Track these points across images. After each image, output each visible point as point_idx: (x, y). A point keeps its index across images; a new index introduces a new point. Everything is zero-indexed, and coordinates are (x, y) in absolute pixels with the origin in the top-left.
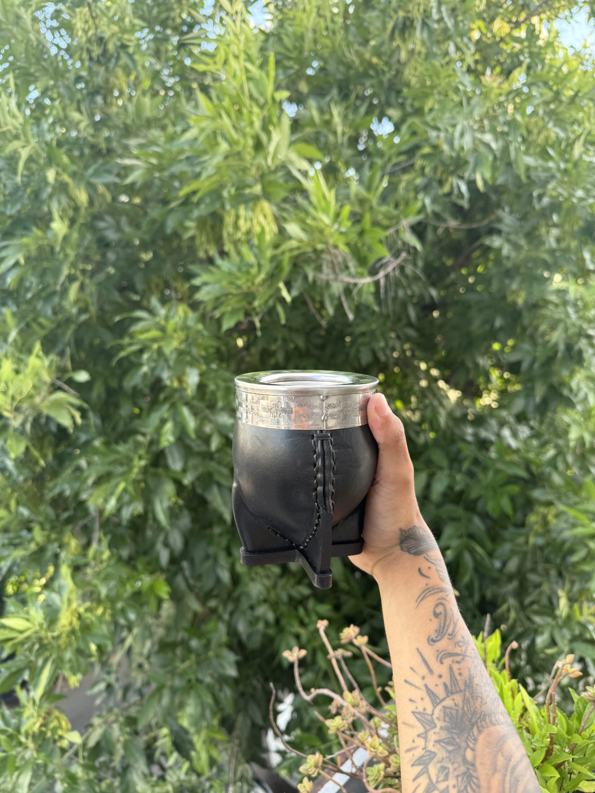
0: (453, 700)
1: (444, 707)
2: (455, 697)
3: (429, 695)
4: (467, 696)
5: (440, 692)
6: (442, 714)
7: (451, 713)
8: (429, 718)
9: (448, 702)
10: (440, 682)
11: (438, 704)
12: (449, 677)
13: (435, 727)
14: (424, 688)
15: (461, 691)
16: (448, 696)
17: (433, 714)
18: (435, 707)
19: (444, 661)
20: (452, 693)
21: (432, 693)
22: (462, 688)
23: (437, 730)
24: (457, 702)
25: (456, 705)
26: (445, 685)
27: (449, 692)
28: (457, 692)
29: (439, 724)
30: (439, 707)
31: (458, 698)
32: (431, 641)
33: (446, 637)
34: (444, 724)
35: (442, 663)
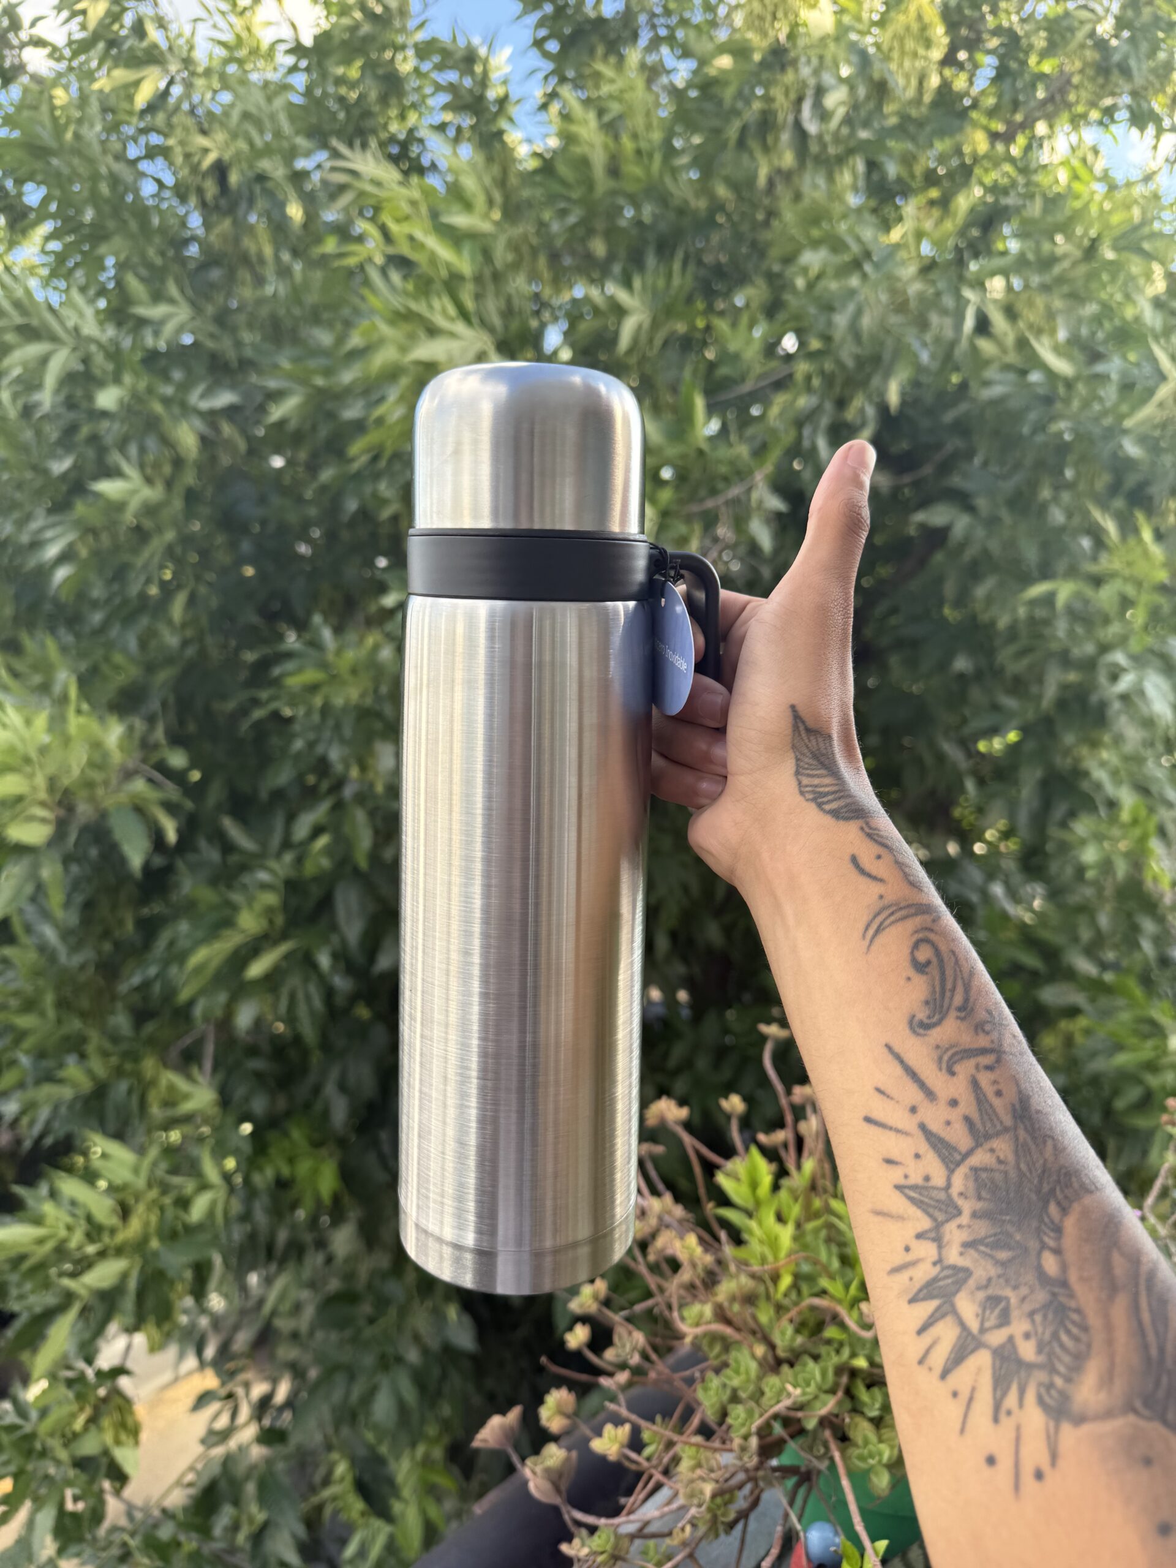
0: (992, 1150)
1: (975, 1170)
2: (996, 1143)
3: (934, 1146)
4: (1021, 1139)
5: (959, 1136)
6: (971, 1185)
7: (992, 1181)
8: (942, 1196)
9: (980, 1158)
10: (956, 1115)
11: (958, 1164)
12: (974, 1103)
13: (959, 1212)
14: (919, 1134)
15: (1006, 1130)
16: (978, 1145)
17: (949, 1186)
18: (951, 1172)
19: (957, 1068)
20: (988, 1137)
21: (941, 1140)
22: (1008, 1121)
23: (965, 1219)
24: (1002, 1157)
25: (1000, 1161)
26: (967, 1119)
27: (980, 1136)
28: (997, 1134)
29: (967, 1207)
30: (962, 1170)
31: (1003, 1146)
32: (919, 1027)
33: (953, 1014)
34: (979, 1205)
35: (952, 1073)
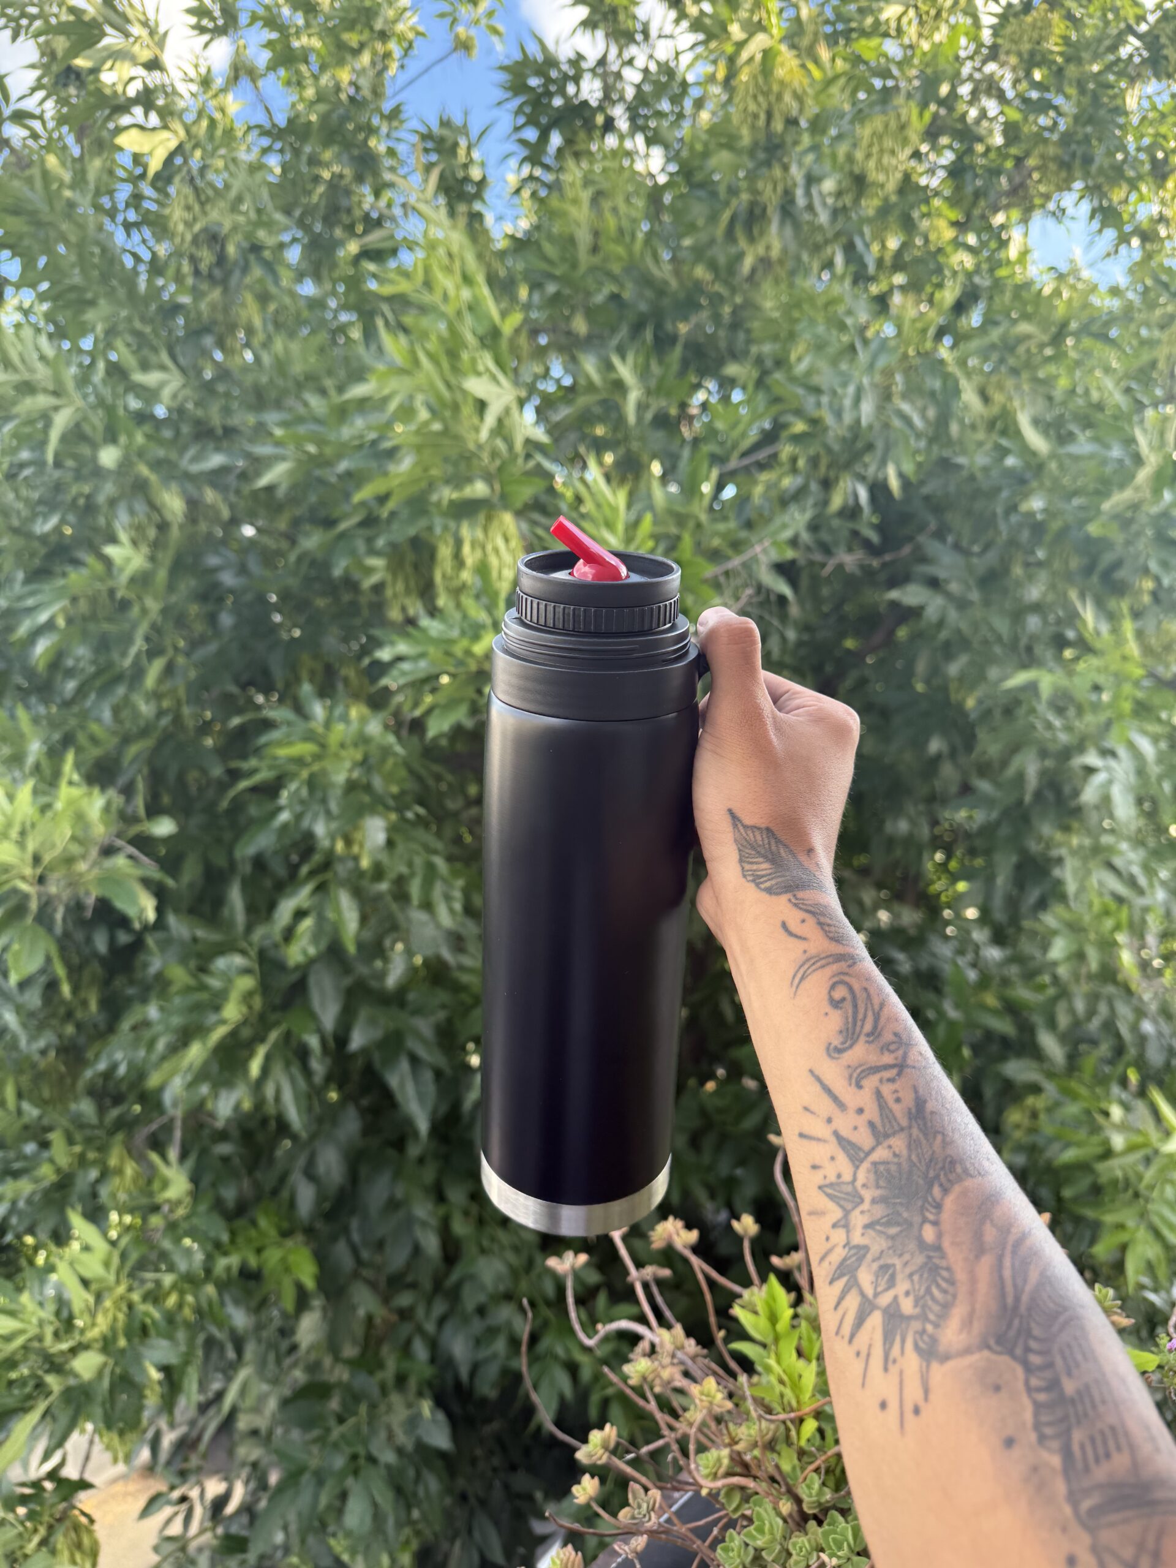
0: (890, 1147)
1: (875, 1164)
2: (893, 1141)
3: (844, 1148)
4: (914, 1136)
5: (864, 1138)
6: (872, 1177)
7: (888, 1171)
8: (849, 1188)
9: (881, 1154)
10: (861, 1121)
11: (862, 1161)
12: (877, 1109)
13: (862, 1200)
14: (833, 1139)
15: (902, 1129)
16: (878, 1143)
17: (855, 1179)
18: (857, 1167)
19: (864, 1082)
20: (887, 1136)
21: (849, 1143)
22: (904, 1122)
23: (866, 1206)
25: (895, 1155)
26: (871, 1124)
27: (880, 1136)
28: (894, 1134)
29: (868, 1195)
30: (866, 1165)
31: (898, 1143)
32: (834, 1052)
33: (863, 1038)
34: (878, 1193)
35: (859, 1087)
